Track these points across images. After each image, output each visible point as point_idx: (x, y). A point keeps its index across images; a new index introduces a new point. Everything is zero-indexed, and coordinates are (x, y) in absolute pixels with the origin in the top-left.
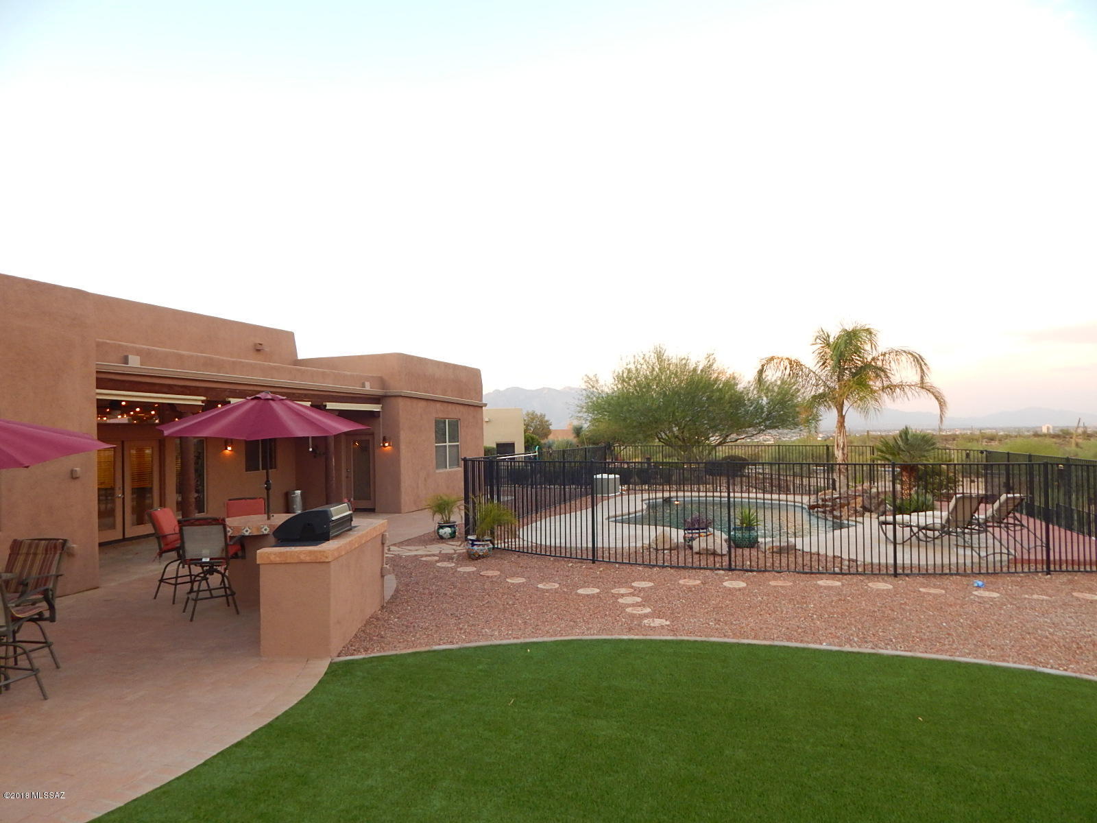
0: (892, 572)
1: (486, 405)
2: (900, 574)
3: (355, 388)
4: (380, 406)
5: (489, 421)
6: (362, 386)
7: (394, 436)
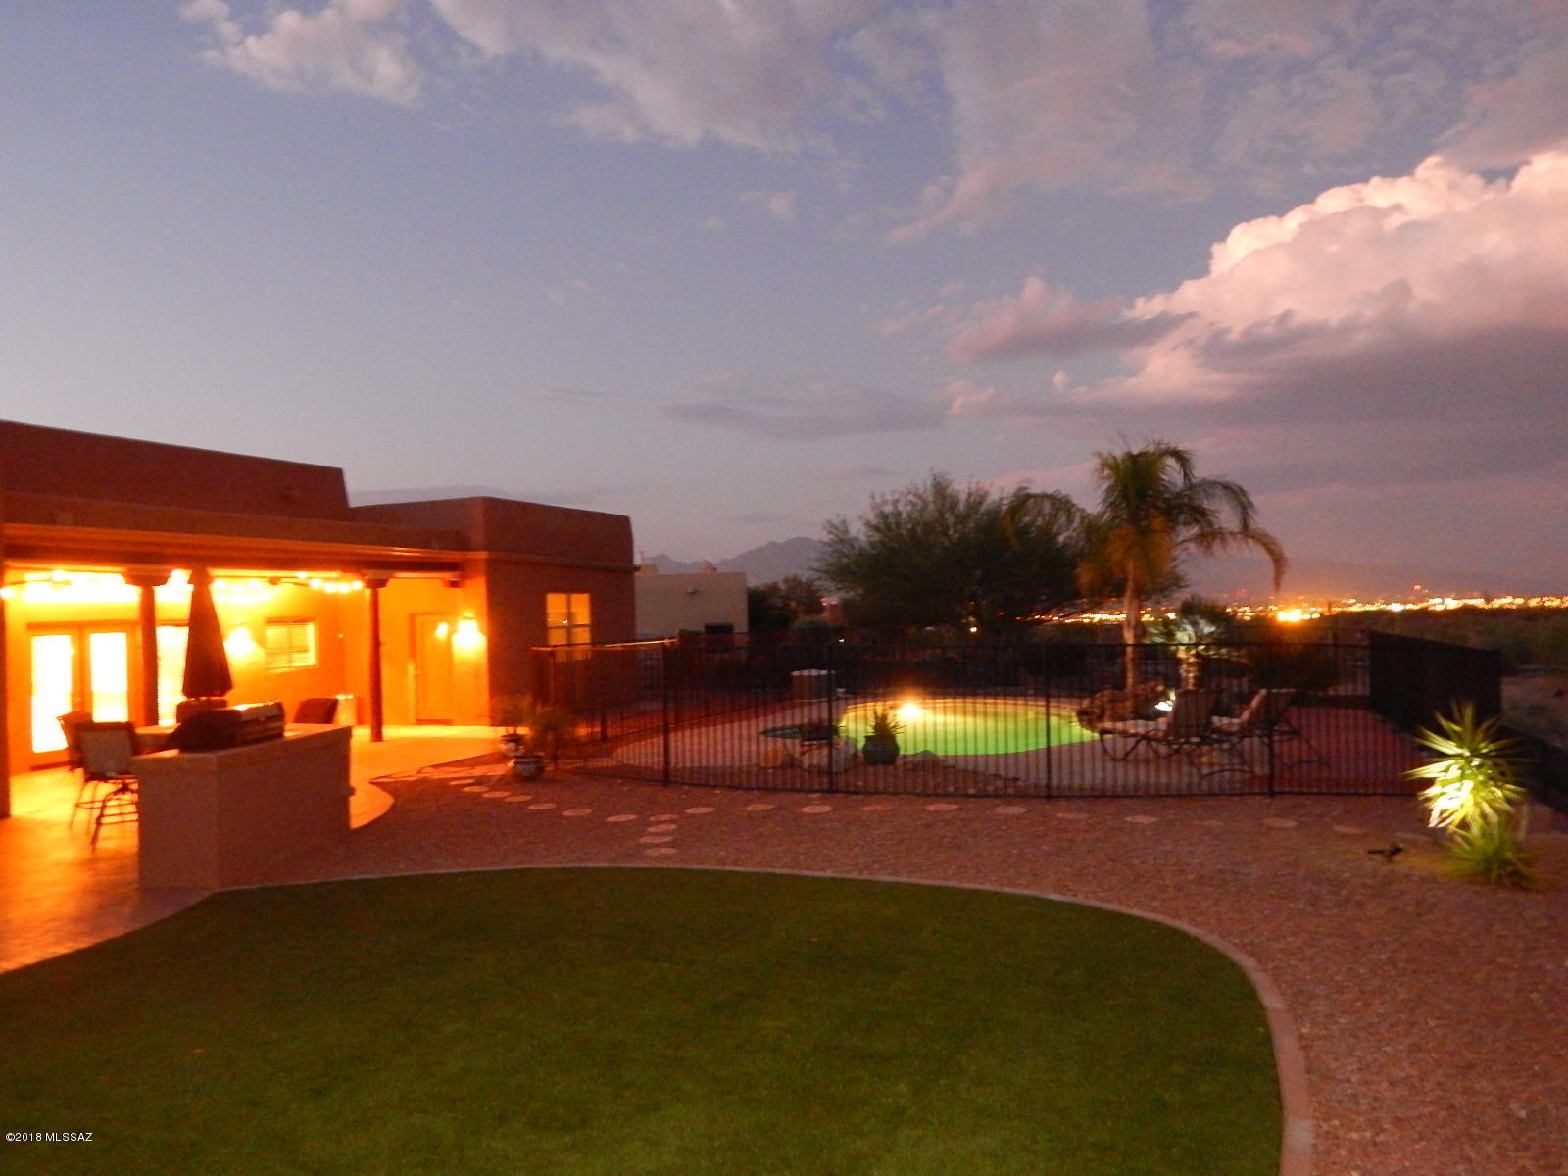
4: (457, 573)
5: (694, 593)
6: (426, 546)
7: (477, 617)
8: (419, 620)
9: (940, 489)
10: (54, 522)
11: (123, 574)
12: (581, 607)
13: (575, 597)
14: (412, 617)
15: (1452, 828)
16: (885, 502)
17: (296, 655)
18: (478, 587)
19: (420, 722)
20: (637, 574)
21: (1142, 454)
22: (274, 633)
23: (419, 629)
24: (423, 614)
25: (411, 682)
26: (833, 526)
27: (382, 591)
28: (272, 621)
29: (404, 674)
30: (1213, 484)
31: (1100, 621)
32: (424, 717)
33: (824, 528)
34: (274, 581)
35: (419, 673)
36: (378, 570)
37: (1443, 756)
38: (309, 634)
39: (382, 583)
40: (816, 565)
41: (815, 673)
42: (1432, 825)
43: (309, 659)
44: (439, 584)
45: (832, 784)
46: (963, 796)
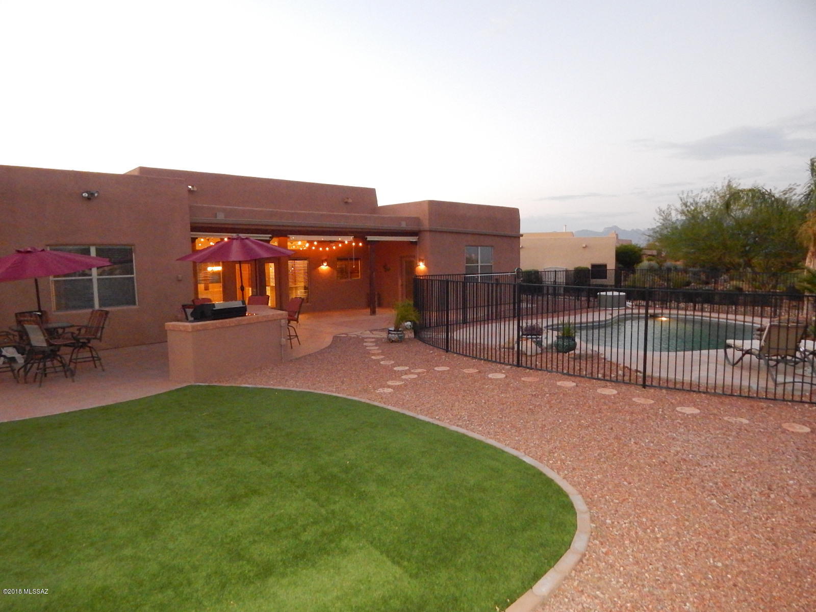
0: (642, 383)
1: (522, 235)
2: (647, 386)
3: (394, 226)
5: (586, 246)
8: (404, 260)
17: (352, 274)
22: (341, 264)
23: (403, 263)
25: (400, 288)
28: (339, 259)
29: (397, 284)
35: (403, 284)
38: (359, 264)
41: (616, 293)
43: (359, 276)
45: (519, 361)
46: (588, 378)
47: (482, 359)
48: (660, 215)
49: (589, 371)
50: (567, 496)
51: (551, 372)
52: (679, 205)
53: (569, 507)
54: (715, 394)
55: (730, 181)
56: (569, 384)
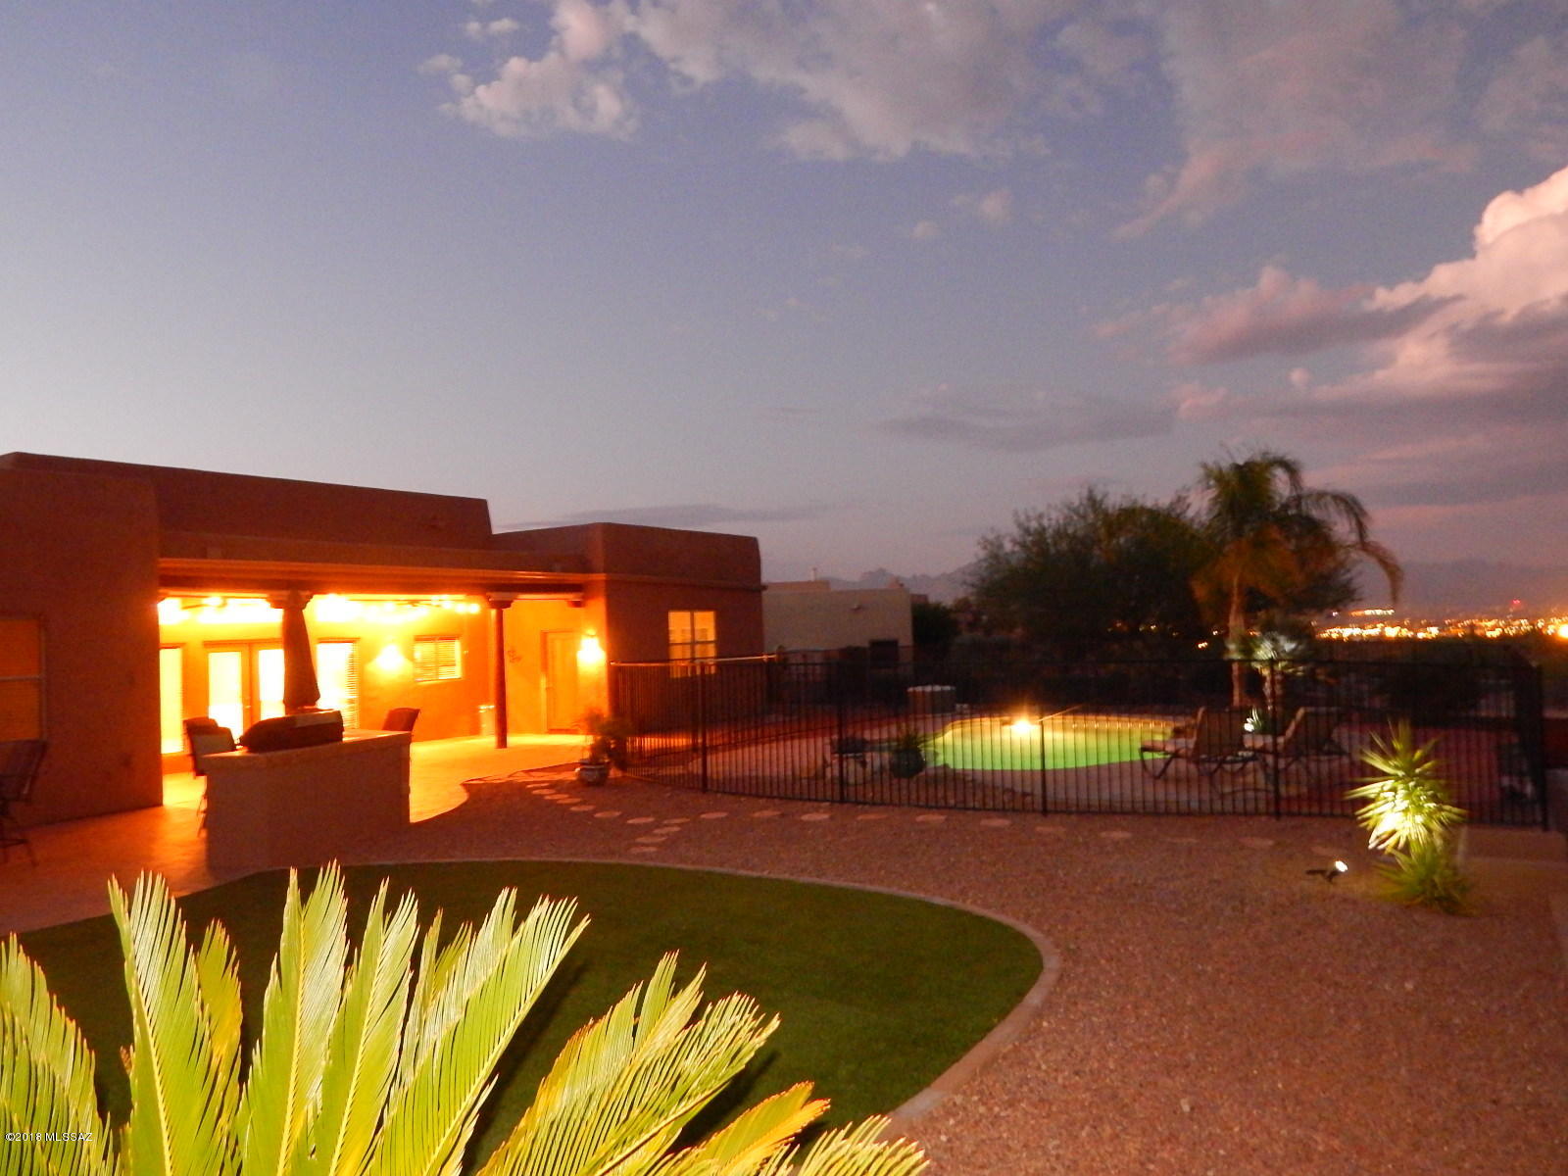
3: (537, 573)
4: (581, 594)
5: (859, 608)
6: (547, 569)
7: (598, 634)
8: (550, 636)
9: (1093, 502)
10: (204, 556)
11: (268, 599)
12: (706, 623)
13: (698, 615)
14: (544, 635)
15: (1389, 850)
16: (1028, 518)
17: (443, 669)
18: (598, 607)
19: (552, 731)
20: (764, 593)
21: (1247, 464)
22: (423, 650)
23: (549, 644)
24: (555, 632)
25: (543, 694)
26: (986, 541)
27: (506, 611)
28: (419, 639)
29: (537, 687)
30: (1321, 495)
31: (1351, 637)
32: (554, 727)
33: (979, 543)
34: (413, 602)
35: (551, 685)
36: (500, 593)
37: (1384, 775)
38: (456, 650)
39: (508, 604)
40: (969, 579)
41: (938, 688)
42: (1370, 847)
43: (457, 672)
44: (564, 603)
45: (843, 795)
46: (960, 809)
47: (775, 797)
48: (985, 548)
49: (960, 797)
50: (1012, 928)
51: (900, 805)
52: (1016, 532)
53: (1020, 937)
54: (1146, 814)
55: (1090, 491)
56: (936, 818)
